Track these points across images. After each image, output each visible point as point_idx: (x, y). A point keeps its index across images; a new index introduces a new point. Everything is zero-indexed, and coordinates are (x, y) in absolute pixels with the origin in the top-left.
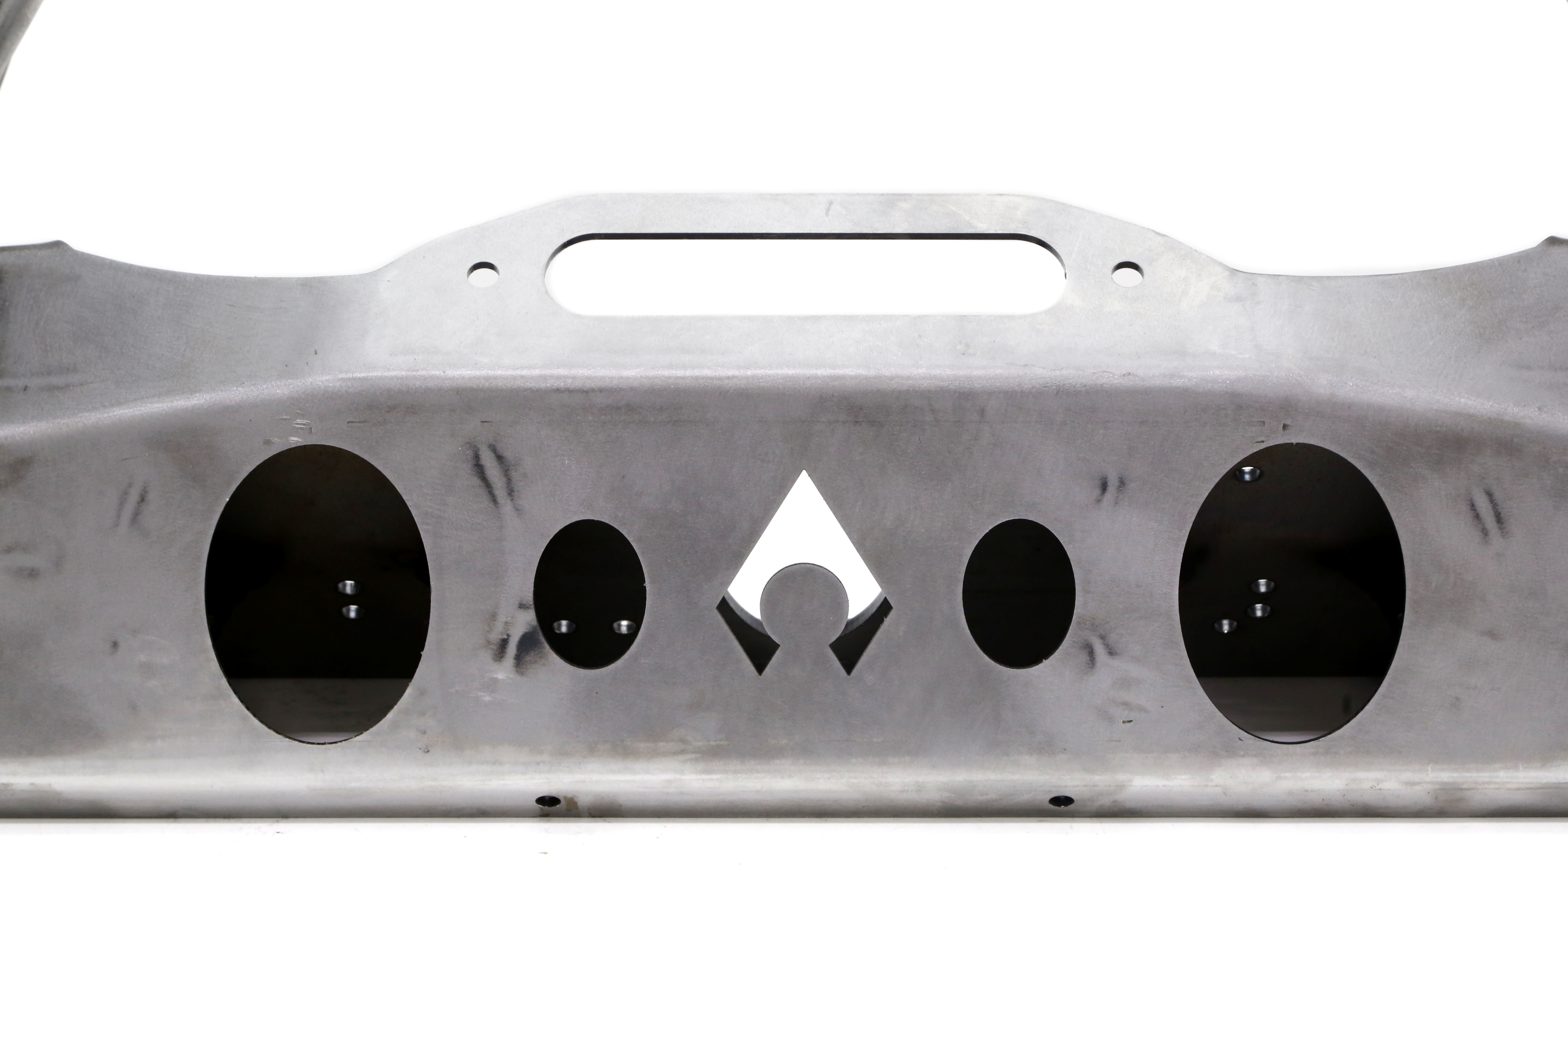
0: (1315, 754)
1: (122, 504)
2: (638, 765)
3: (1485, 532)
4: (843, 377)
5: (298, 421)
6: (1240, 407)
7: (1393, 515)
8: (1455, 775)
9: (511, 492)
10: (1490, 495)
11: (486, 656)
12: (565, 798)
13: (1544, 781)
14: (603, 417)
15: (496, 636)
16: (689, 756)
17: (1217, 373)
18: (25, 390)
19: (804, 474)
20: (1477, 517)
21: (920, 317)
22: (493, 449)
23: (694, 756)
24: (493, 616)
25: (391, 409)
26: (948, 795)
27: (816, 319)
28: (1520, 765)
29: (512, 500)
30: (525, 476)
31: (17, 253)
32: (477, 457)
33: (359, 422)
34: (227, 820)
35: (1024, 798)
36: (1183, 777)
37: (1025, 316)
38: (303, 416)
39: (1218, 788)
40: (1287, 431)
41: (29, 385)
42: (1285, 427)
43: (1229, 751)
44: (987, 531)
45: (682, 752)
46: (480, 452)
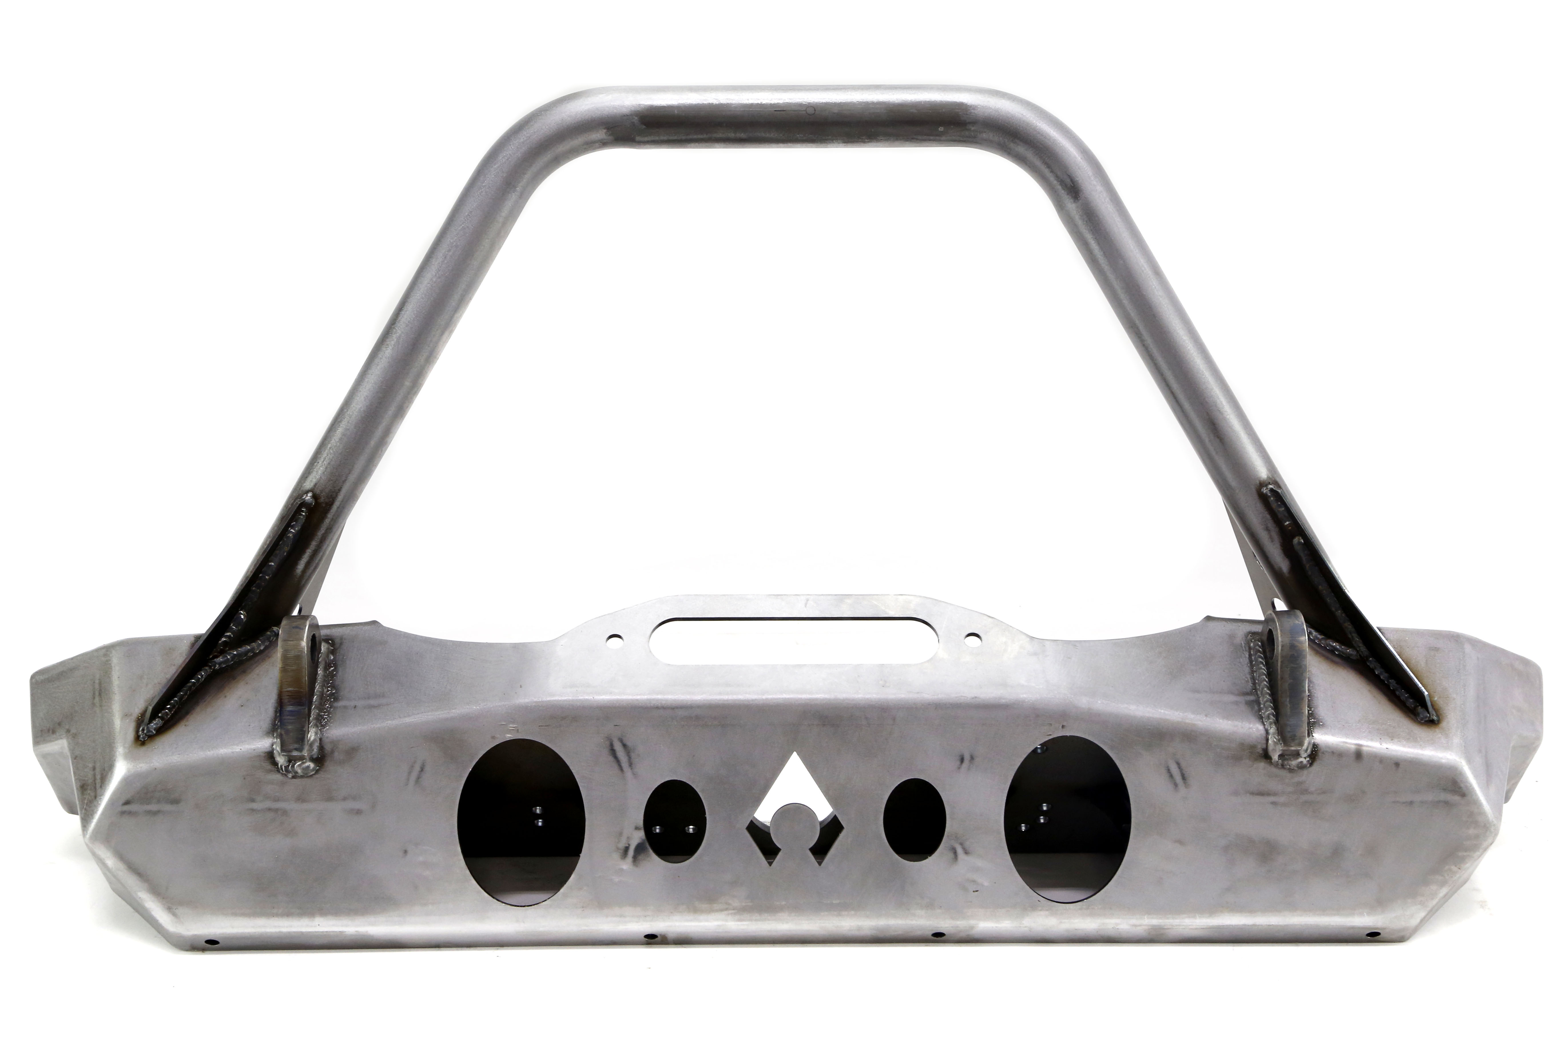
0: (1081, 909)
1: (410, 773)
2: (703, 917)
3: (1176, 785)
4: (817, 699)
5: (511, 726)
6: (1037, 716)
7: (1124, 775)
8: (1160, 921)
9: (631, 765)
10: (1178, 764)
11: (616, 856)
12: (660, 935)
13: (1211, 924)
14: (683, 723)
15: (622, 845)
16: (731, 912)
17: (1025, 696)
18: (355, 708)
19: (795, 753)
20: (1171, 776)
21: (858, 665)
22: (621, 740)
23: (733, 911)
24: (621, 834)
25: (563, 718)
26: (875, 932)
27: (800, 666)
28: (1197, 915)
29: (632, 769)
30: (639, 755)
31: (351, 628)
32: (612, 745)
33: (545, 726)
34: (468, 948)
35: (919, 933)
36: (1007, 922)
37: (917, 664)
38: (513, 723)
39: (1026, 928)
40: (1064, 729)
41: (357, 705)
42: (1063, 727)
43: (1034, 908)
44: (897, 785)
45: (727, 909)
46: (614, 743)
